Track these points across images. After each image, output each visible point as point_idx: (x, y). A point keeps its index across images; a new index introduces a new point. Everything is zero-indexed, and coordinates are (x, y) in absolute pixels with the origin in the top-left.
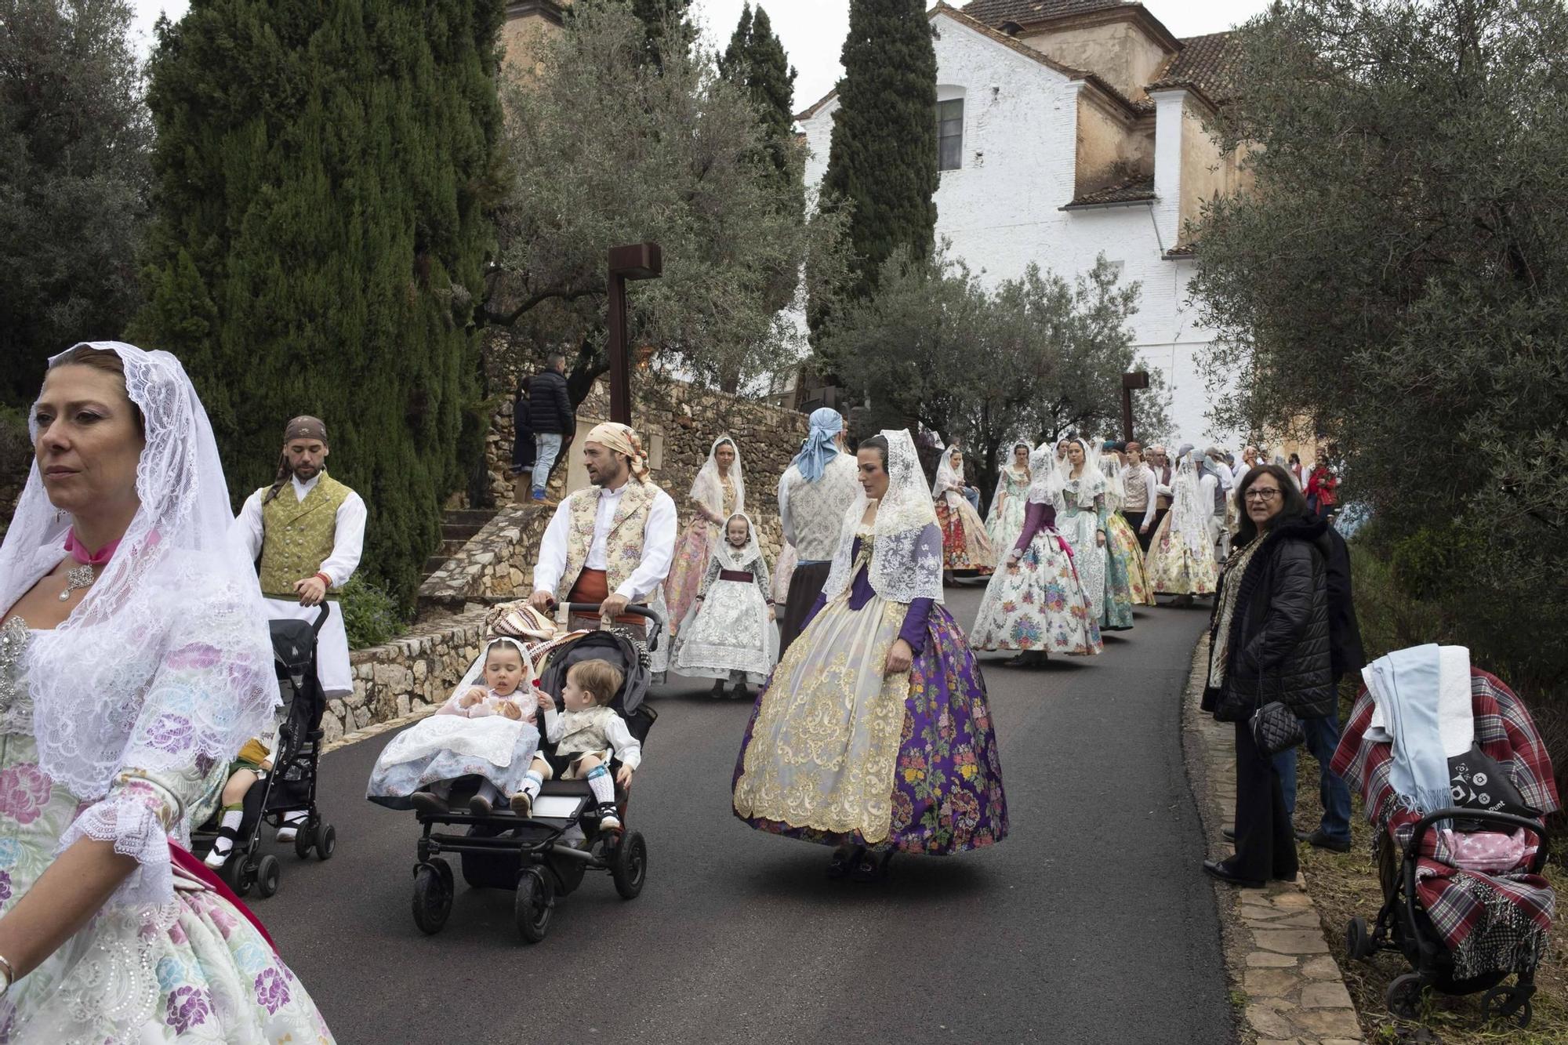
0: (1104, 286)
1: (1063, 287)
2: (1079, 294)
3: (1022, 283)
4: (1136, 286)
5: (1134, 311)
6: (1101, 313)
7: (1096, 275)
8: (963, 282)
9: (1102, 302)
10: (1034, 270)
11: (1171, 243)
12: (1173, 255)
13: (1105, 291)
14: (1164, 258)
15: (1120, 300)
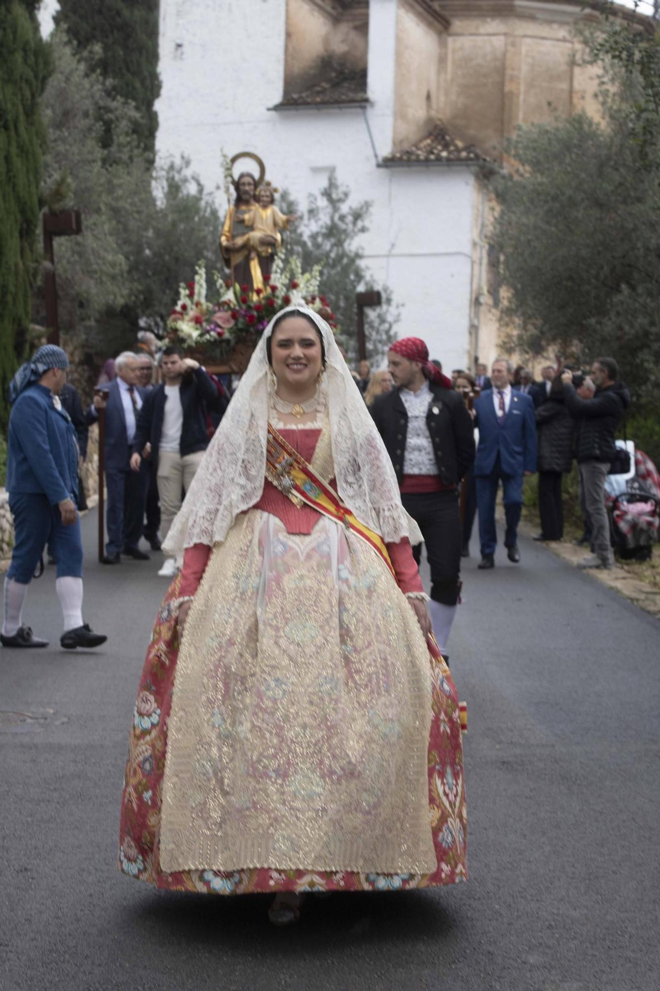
0: (334, 203)
1: (291, 203)
2: (311, 212)
4: (367, 205)
5: (363, 230)
6: (333, 232)
7: (327, 194)
8: (198, 199)
9: (332, 220)
11: (385, 150)
12: (388, 163)
13: (336, 209)
14: (379, 166)
15: (350, 219)
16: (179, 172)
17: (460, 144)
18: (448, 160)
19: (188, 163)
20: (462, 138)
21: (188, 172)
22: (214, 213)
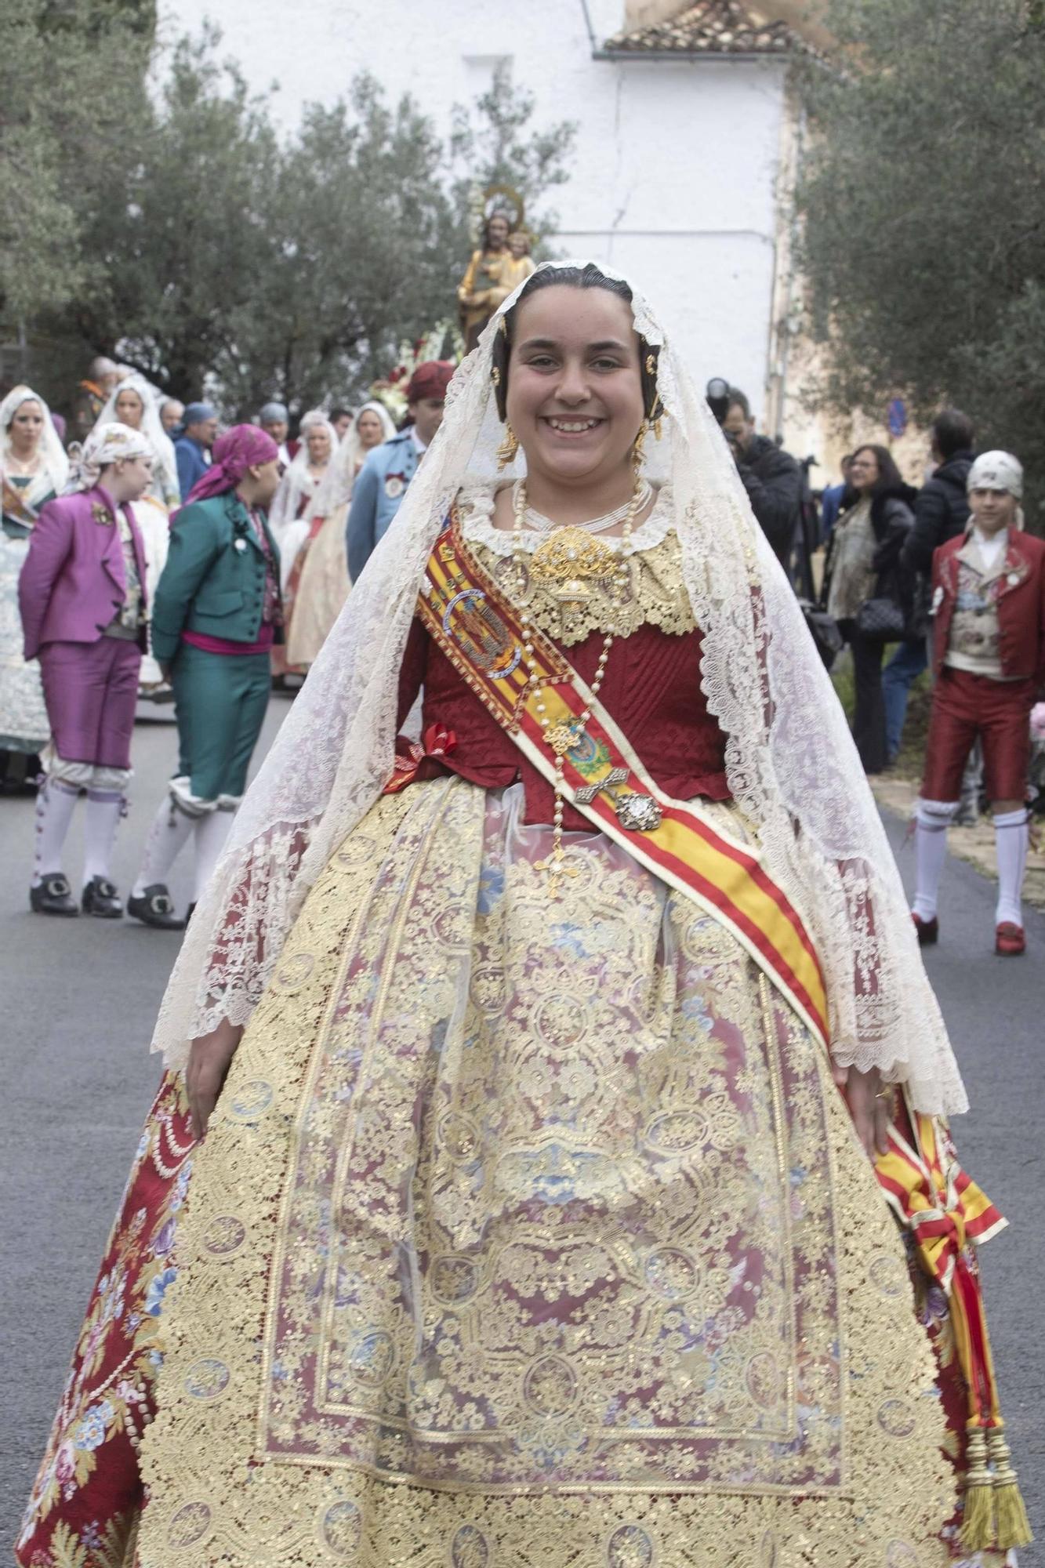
0: (504, 125)
1: (418, 125)
2: (457, 139)
3: (341, 110)
4: (568, 129)
5: (558, 178)
6: (498, 181)
7: (489, 106)
8: (235, 109)
9: (499, 157)
10: (365, 90)
11: (611, 28)
12: (616, 52)
13: (506, 137)
14: (597, 57)
15: (533, 156)
16: (199, 54)
17: (759, 20)
18: (734, 49)
19: (216, 37)
20: (764, 10)
21: (216, 56)
22: (267, 136)
